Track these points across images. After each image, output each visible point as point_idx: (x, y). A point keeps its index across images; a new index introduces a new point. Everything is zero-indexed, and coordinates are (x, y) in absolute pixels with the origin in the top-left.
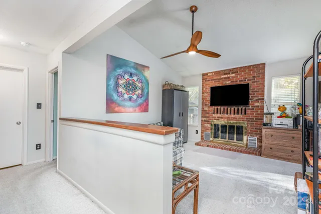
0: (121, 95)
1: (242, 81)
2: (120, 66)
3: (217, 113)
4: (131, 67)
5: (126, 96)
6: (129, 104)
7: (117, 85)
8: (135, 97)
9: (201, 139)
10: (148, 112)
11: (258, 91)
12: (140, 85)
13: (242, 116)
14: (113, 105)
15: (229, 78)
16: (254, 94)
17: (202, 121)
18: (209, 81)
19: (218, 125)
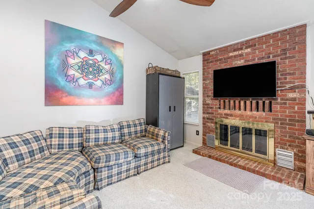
0: (73, 80)
1: (263, 58)
2: (70, 39)
3: (224, 108)
4: (91, 42)
5: (82, 82)
6: (87, 92)
7: (65, 65)
8: (99, 83)
9: (203, 143)
10: (122, 104)
11: (293, 74)
12: (107, 67)
13: (264, 114)
14: (59, 95)
15: (241, 55)
16: (285, 79)
17: (204, 118)
18: (211, 62)
19: (226, 126)
